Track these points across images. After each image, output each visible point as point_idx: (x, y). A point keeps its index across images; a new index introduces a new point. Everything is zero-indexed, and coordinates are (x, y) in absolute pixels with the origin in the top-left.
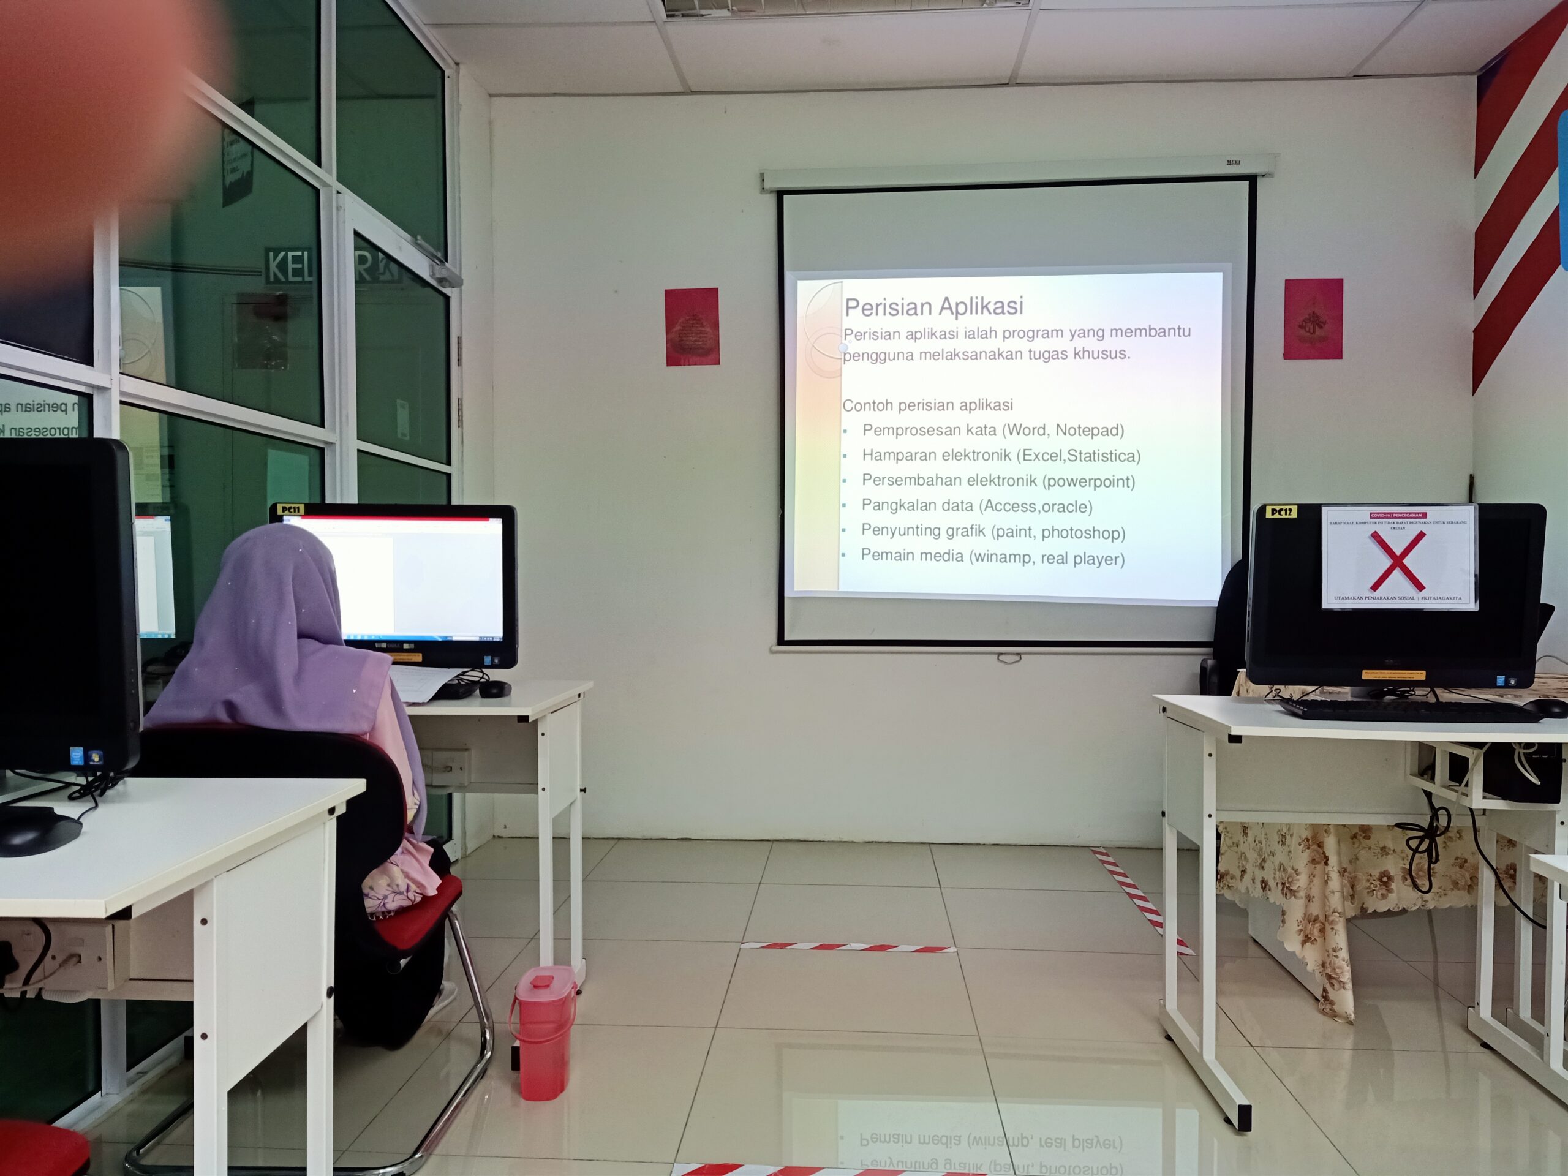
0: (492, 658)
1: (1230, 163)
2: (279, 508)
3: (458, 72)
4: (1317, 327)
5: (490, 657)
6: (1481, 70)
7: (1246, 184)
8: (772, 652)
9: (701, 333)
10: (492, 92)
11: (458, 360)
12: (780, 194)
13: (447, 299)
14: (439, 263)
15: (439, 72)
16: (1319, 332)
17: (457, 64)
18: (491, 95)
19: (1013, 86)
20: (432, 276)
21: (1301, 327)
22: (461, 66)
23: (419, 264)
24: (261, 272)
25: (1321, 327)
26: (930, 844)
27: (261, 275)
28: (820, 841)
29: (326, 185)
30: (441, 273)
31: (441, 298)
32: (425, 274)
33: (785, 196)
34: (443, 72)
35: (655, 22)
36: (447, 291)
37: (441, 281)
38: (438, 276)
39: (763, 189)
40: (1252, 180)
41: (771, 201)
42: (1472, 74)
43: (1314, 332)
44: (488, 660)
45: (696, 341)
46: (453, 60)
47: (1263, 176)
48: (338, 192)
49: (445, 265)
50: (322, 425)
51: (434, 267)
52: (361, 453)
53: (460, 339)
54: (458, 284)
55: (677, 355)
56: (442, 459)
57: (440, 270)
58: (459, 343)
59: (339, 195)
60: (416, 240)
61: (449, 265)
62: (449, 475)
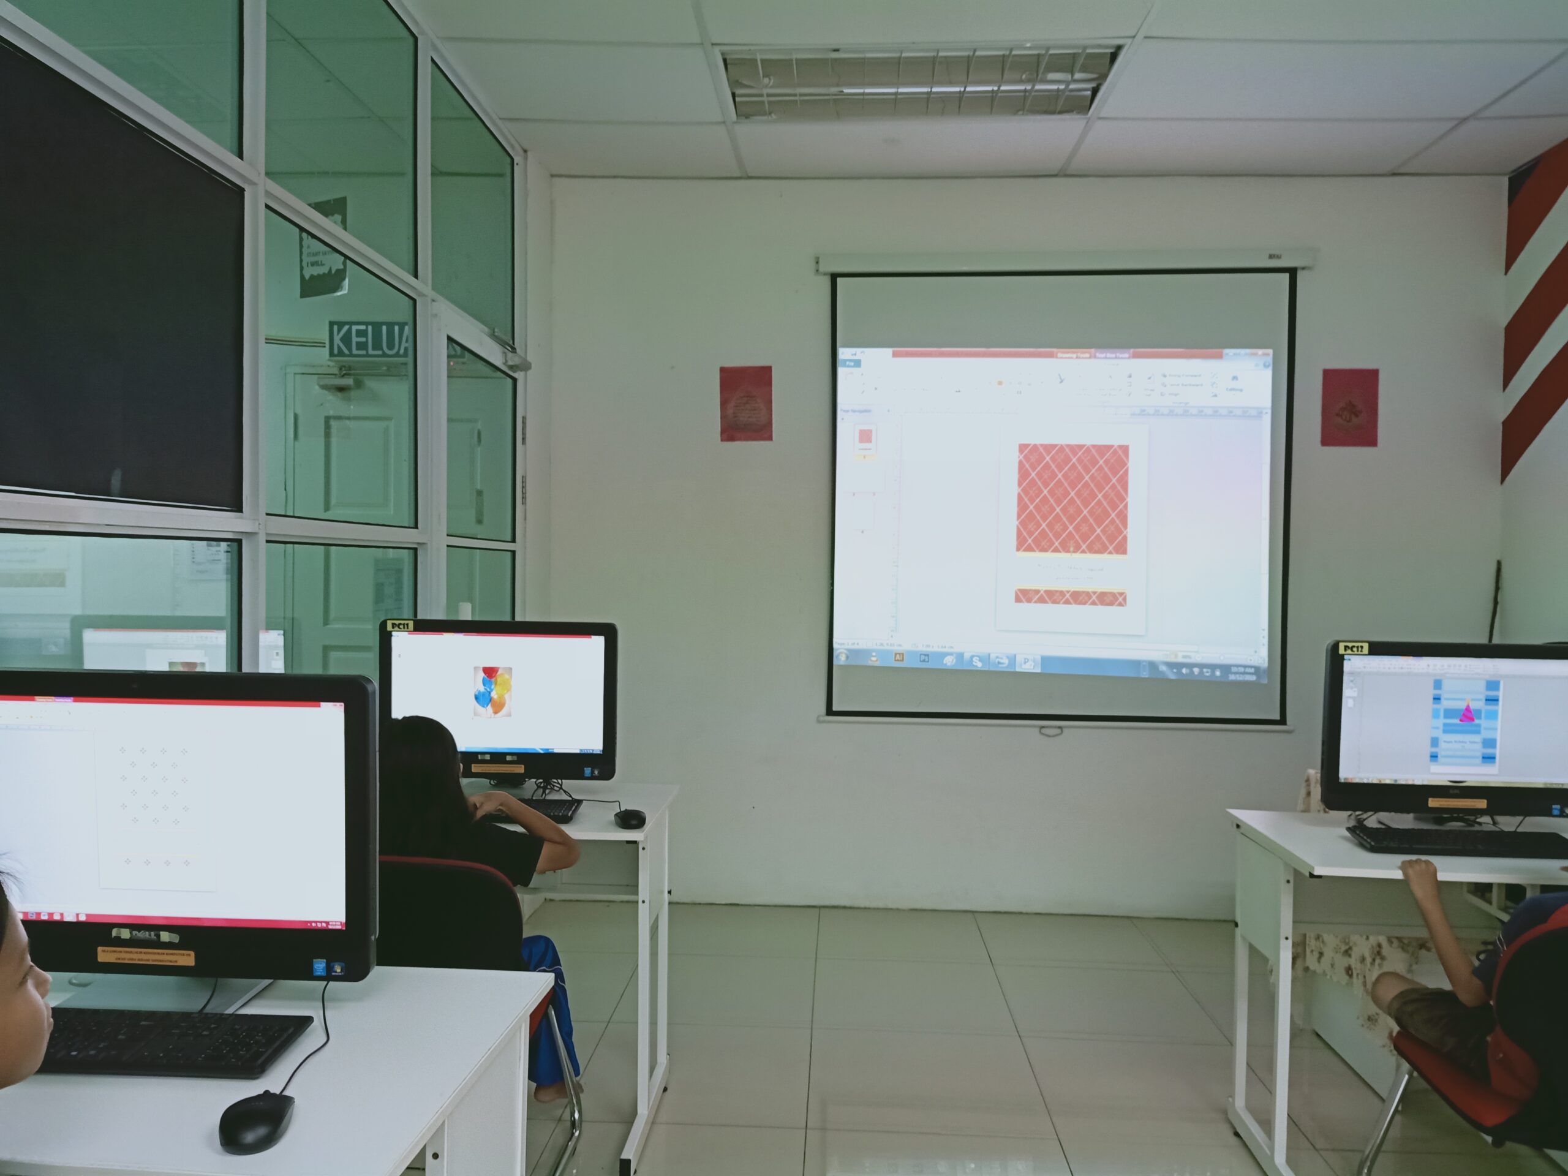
0: (592, 770)
1: (1271, 257)
2: (389, 623)
3: (526, 159)
4: (1353, 417)
5: (590, 769)
6: (1513, 172)
7: (1287, 276)
8: (819, 722)
9: (755, 410)
10: (554, 172)
11: (523, 439)
12: (834, 277)
13: (515, 380)
14: (510, 349)
15: (509, 160)
16: (1355, 420)
17: (525, 151)
18: (552, 176)
19: (1061, 176)
20: (505, 363)
21: (1338, 415)
22: (529, 153)
23: (493, 353)
24: (325, 343)
25: (1357, 416)
26: (973, 912)
27: (324, 347)
28: (865, 908)
29: (421, 295)
30: (513, 360)
31: (509, 381)
32: (498, 361)
33: (839, 280)
34: (512, 160)
35: (724, 122)
36: (515, 375)
37: (511, 367)
38: (510, 363)
39: (817, 271)
40: (1293, 272)
41: (826, 282)
42: (1505, 174)
43: (1349, 421)
44: (588, 771)
45: (749, 417)
46: (520, 145)
47: (1303, 268)
48: (433, 301)
49: (514, 350)
50: (416, 527)
51: (505, 353)
52: (450, 548)
53: (524, 418)
54: (525, 367)
55: (731, 431)
56: (509, 538)
57: (510, 355)
58: (524, 423)
59: (434, 303)
60: (494, 332)
61: (518, 351)
62: (513, 553)
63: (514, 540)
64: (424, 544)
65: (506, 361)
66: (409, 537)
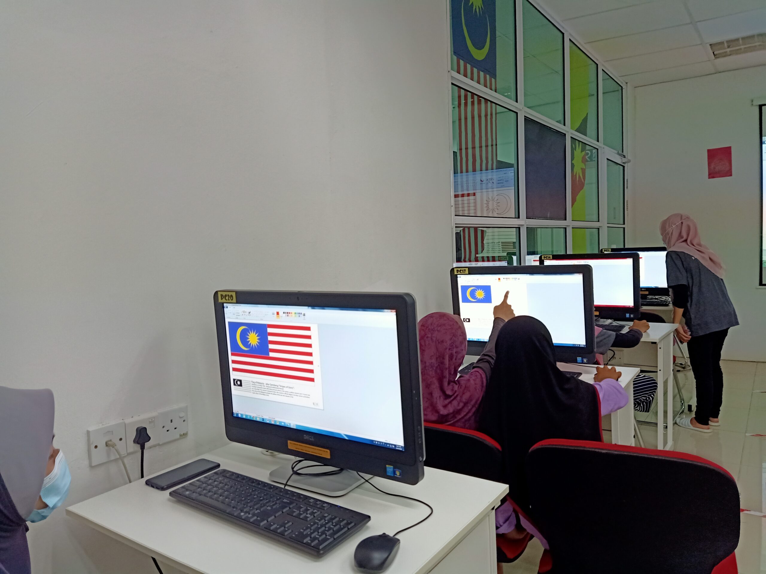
3: (626, 86)
8: (756, 288)
9: (724, 165)
10: (636, 86)
11: (627, 187)
12: (761, 107)
13: (625, 167)
14: (623, 156)
15: (620, 88)
17: (626, 83)
18: (635, 88)
23: (618, 160)
29: (600, 147)
30: (624, 160)
31: (622, 167)
32: (619, 162)
33: (763, 107)
34: (622, 86)
35: (710, 61)
36: (624, 165)
37: (624, 163)
39: (752, 105)
41: (757, 109)
45: (721, 168)
48: (603, 148)
49: (624, 157)
50: (599, 221)
51: (621, 158)
52: (609, 228)
53: (627, 180)
54: (629, 161)
55: (712, 175)
56: (622, 223)
57: (623, 158)
58: (627, 181)
59: (604, 149)
60: (619, 152)
61: (626, 157)
62: (624, 228)
63: (624, 224)
64: (601, 226)
65: (622, 161)
66: (597, 225)
